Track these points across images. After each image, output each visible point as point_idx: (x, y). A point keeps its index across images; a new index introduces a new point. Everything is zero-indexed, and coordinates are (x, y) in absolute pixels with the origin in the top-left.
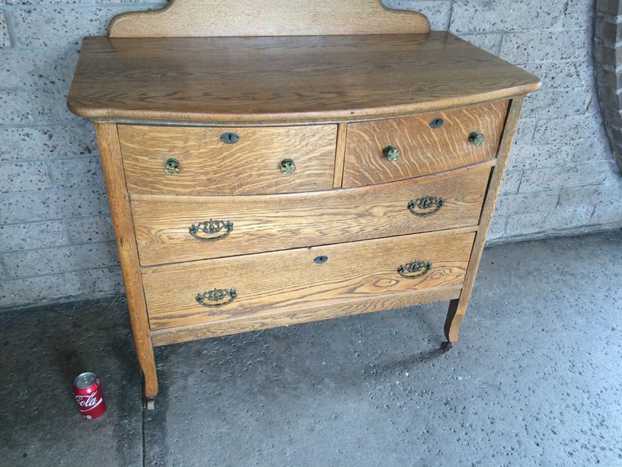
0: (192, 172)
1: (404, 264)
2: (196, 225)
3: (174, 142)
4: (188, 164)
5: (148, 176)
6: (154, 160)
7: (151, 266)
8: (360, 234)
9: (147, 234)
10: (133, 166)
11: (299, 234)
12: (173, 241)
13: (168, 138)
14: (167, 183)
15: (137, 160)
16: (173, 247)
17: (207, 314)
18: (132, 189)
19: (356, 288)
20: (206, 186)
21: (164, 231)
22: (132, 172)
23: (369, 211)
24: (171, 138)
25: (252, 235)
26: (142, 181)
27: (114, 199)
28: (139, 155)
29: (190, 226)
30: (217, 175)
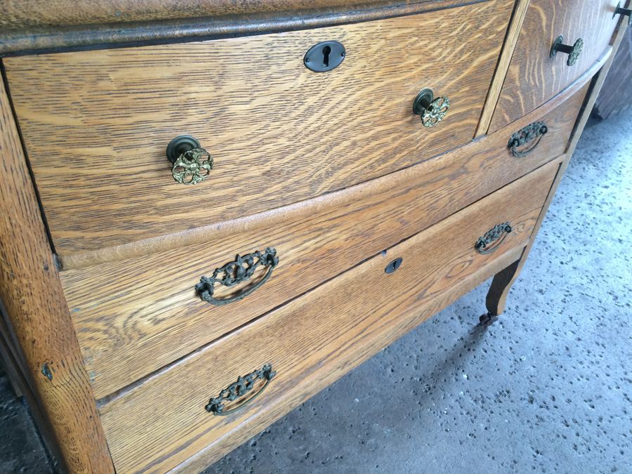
0: (229, 162)
1: (482, 235)
2: (209, 275)
3: (187, 89)
4: (223, 144)
5: (114, 197)
6: (133, 152)
7: (118, 392)
8: (447, 208)
9: (105, 332)
10: (69, 181)
11: (373, 233)
12: (163, 325)
13: (169, 79)
14: (166, 207)
15: (79, 160)
16: (165, 336)
17: (223, 423)
18: (67, 242)
19: (426, 290)
20: (261, 190)
21: (143, 312)
22: (66, 198)
23: (466, 166)
24: (178, 78)
25: (303, 261)
26: (98, 215)
27: (15, 282)
28: (85, 145)
29: (197, 281)
30: (285, 160)
